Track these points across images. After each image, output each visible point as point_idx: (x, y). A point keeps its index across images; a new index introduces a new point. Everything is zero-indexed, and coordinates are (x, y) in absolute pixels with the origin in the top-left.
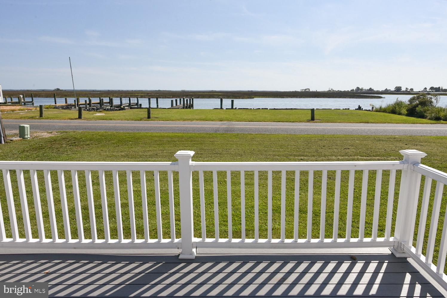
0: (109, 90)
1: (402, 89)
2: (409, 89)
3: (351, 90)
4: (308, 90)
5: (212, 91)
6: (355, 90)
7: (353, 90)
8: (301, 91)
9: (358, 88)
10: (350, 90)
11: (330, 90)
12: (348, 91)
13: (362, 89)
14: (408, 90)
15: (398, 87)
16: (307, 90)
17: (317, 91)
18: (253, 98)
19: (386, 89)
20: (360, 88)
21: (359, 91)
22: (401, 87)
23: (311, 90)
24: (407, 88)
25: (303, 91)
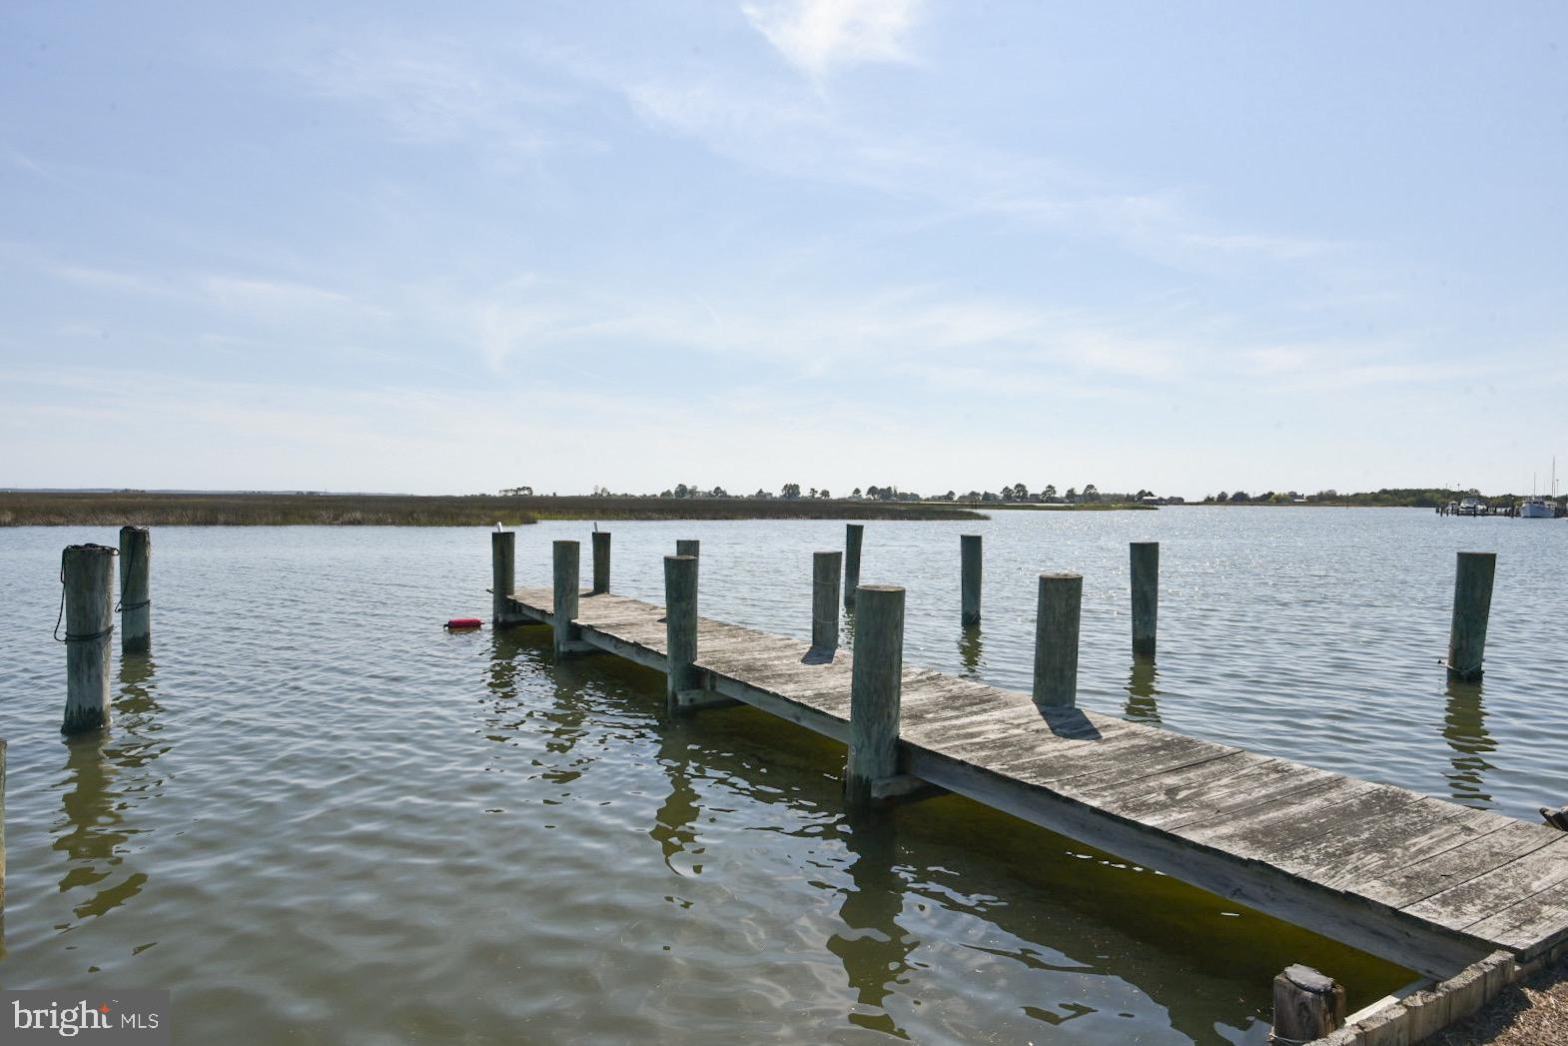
1: (800, 490)
2: (820, 492)
3: (663, 494)
4: (526, 492)
5: (126, 490)
6: (673, 492)
7: (668, 493)
8: (502, 494)
9: (682, 489)
10: (659, 494)
11: (599, 492)
12: (655, 496)
13: (694, 492)
14: (817, 495)
15: (791, 485)
16: (522, 493)
17: (558, 495)
20: (689, 487)
21: (687, 497)
22: (797, 487)
23: (537, 493)
24: (813, 490)
25: (510, 494)
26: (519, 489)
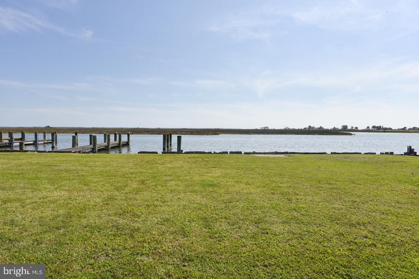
0: (93, 128)
4: (267, 128)
6: (307, 128)
7: (306, 128)
8: (261, 129)
9: (310, 127)
10: (303, 128)
11: (286, 128)
13: (313, 128)
14: (354, 129)
15: (345, 126)
16: (266, 128)
17: (275, 129)
18: (219, 134)
19: (335, 127)
20: (312, 126)
21: (311, 129)
22: (347, 126)
23: (269, 128)
24: (352, 127)
25: (263, 129)
26: (265, 127)
